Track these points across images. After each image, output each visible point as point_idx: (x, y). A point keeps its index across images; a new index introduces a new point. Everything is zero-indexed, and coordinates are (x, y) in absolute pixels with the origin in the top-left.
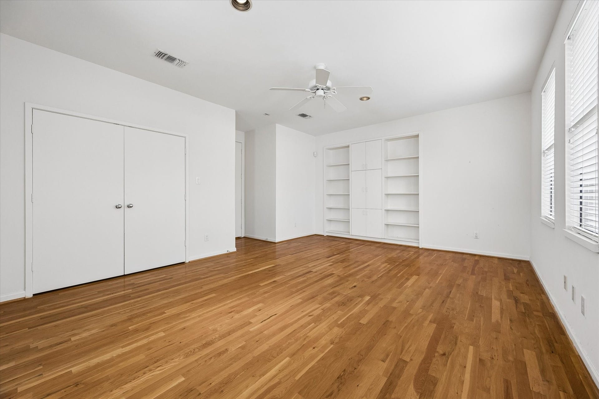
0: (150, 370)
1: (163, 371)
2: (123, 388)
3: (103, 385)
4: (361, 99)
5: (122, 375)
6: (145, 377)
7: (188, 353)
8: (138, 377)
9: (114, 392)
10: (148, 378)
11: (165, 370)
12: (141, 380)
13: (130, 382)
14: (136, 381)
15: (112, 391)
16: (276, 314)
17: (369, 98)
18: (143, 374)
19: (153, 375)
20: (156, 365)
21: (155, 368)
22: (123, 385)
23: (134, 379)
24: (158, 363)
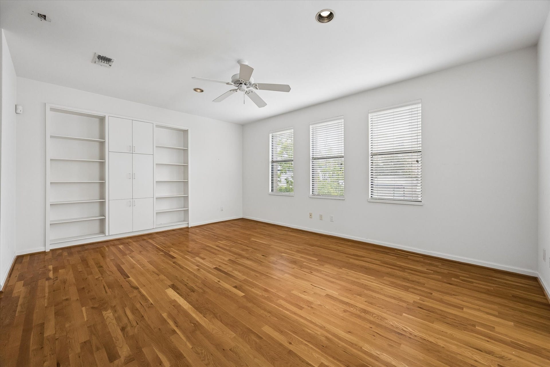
0: (411, 334)
1: (405, 326)
2: (436, 342)
3: (445, 356)
4: (195, 90)
5: (428, 350)
6: (418, 334)
7: (381, 319)
8: (421, 338)
9: (442, 345)
10: (418, 332)
11: (404, 326)
12: (421, 335)
13: (428, 340)
14: (425, 337)
15: (443, 347)
16: (312, 285)
17: (202, 91)
18: (417, 337)
19: (413, 330)
20: (404, 333)
21: (407, 332)
22: (434, 343)
23: (425, 339)
24: (401, 333)
